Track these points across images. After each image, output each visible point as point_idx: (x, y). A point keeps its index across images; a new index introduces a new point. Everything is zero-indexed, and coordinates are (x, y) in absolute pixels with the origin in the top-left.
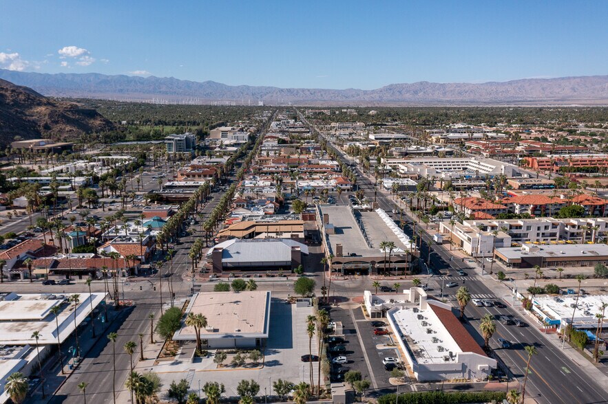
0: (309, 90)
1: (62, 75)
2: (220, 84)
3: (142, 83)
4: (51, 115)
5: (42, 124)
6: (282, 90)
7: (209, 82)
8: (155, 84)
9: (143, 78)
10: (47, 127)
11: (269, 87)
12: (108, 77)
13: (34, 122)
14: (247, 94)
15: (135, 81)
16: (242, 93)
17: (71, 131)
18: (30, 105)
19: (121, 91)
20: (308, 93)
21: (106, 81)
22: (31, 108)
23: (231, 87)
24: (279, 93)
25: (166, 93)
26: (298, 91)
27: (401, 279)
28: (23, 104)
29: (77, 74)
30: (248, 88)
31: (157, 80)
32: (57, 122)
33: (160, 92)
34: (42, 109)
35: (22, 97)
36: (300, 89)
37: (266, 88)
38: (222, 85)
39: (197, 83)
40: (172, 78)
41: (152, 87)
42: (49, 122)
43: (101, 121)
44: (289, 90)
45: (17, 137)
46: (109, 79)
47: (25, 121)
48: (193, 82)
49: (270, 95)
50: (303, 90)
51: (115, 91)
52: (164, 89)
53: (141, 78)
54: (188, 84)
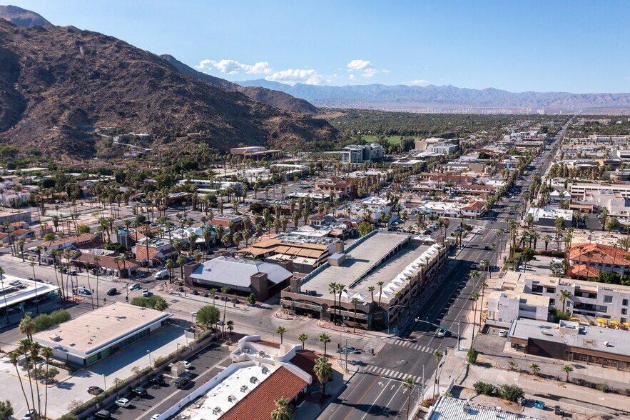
0: (611, 95)
1: (349, 87)
2: (501, 91)
3: (420, 93)
4: (281, 125)
5: (272, 132)
6: (575, 96)
7: (489, 90)
8: (432, 94)
9: (421, 87)
10: (275, 136)
11: (560, 93)
12: (388, 87)
13: (266, 131)
14: (531, 101)
15: (413, 91)
16: (526, 100)
17: (293, 139)
18: (269, 116)
19: (398, 100)
20: (609, 98)
21: (384, 92)
22: (268, 118)
23: (514, 94)
24: (570, 100)
25: (442, 102)
26: (595, 96)
27: (348, 332)
28: (262, 115)
29: (361, 86)
30: (534, 94)
31: (435, 88)
32: (284, 131)
33: (436, 101)
34: (277, 119)
35: (264, 109)
36: (599, 95)
37: (555, 94)
38: (503, 92)
39: (476, 91)
40: (450, 87)
41: (428, 97)
42: (278, 131)
43: (328, 130)
44: (584, 96)
45: (241, 144)
46: (390, 89)
47: (259, 130)
48: (472, 90)
49: (559, 101)
50: (603, 96)
51: (393, 101)
52: (440, 97)
53: (419, 87)
54: (466, 92)
